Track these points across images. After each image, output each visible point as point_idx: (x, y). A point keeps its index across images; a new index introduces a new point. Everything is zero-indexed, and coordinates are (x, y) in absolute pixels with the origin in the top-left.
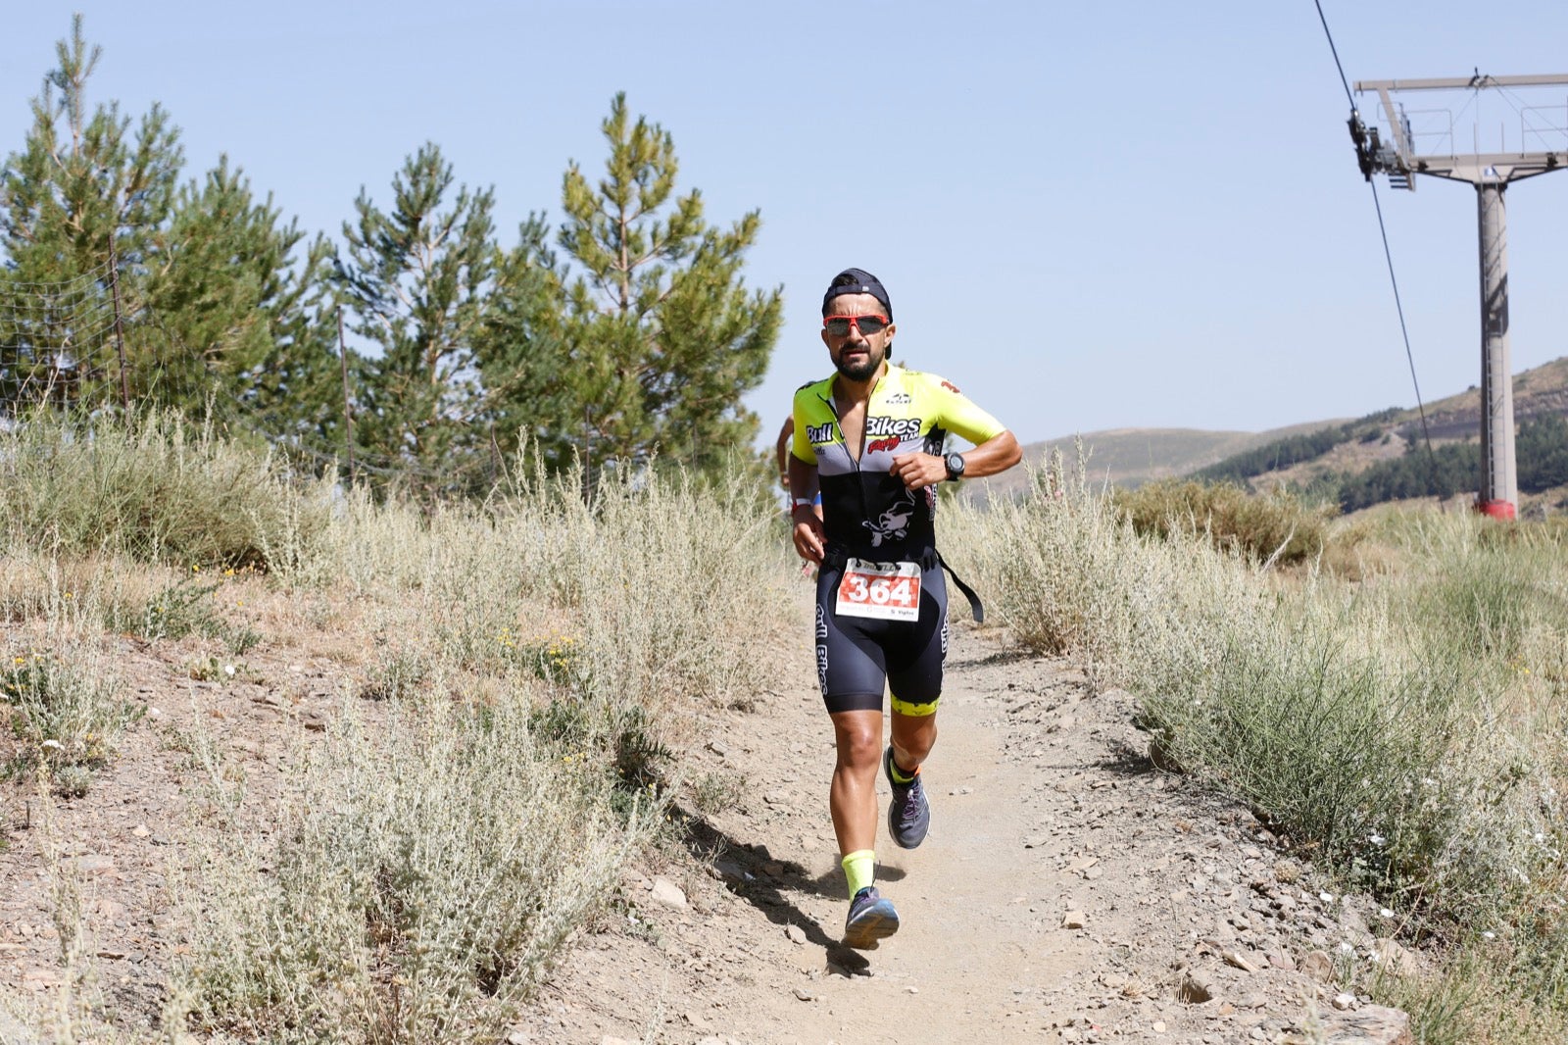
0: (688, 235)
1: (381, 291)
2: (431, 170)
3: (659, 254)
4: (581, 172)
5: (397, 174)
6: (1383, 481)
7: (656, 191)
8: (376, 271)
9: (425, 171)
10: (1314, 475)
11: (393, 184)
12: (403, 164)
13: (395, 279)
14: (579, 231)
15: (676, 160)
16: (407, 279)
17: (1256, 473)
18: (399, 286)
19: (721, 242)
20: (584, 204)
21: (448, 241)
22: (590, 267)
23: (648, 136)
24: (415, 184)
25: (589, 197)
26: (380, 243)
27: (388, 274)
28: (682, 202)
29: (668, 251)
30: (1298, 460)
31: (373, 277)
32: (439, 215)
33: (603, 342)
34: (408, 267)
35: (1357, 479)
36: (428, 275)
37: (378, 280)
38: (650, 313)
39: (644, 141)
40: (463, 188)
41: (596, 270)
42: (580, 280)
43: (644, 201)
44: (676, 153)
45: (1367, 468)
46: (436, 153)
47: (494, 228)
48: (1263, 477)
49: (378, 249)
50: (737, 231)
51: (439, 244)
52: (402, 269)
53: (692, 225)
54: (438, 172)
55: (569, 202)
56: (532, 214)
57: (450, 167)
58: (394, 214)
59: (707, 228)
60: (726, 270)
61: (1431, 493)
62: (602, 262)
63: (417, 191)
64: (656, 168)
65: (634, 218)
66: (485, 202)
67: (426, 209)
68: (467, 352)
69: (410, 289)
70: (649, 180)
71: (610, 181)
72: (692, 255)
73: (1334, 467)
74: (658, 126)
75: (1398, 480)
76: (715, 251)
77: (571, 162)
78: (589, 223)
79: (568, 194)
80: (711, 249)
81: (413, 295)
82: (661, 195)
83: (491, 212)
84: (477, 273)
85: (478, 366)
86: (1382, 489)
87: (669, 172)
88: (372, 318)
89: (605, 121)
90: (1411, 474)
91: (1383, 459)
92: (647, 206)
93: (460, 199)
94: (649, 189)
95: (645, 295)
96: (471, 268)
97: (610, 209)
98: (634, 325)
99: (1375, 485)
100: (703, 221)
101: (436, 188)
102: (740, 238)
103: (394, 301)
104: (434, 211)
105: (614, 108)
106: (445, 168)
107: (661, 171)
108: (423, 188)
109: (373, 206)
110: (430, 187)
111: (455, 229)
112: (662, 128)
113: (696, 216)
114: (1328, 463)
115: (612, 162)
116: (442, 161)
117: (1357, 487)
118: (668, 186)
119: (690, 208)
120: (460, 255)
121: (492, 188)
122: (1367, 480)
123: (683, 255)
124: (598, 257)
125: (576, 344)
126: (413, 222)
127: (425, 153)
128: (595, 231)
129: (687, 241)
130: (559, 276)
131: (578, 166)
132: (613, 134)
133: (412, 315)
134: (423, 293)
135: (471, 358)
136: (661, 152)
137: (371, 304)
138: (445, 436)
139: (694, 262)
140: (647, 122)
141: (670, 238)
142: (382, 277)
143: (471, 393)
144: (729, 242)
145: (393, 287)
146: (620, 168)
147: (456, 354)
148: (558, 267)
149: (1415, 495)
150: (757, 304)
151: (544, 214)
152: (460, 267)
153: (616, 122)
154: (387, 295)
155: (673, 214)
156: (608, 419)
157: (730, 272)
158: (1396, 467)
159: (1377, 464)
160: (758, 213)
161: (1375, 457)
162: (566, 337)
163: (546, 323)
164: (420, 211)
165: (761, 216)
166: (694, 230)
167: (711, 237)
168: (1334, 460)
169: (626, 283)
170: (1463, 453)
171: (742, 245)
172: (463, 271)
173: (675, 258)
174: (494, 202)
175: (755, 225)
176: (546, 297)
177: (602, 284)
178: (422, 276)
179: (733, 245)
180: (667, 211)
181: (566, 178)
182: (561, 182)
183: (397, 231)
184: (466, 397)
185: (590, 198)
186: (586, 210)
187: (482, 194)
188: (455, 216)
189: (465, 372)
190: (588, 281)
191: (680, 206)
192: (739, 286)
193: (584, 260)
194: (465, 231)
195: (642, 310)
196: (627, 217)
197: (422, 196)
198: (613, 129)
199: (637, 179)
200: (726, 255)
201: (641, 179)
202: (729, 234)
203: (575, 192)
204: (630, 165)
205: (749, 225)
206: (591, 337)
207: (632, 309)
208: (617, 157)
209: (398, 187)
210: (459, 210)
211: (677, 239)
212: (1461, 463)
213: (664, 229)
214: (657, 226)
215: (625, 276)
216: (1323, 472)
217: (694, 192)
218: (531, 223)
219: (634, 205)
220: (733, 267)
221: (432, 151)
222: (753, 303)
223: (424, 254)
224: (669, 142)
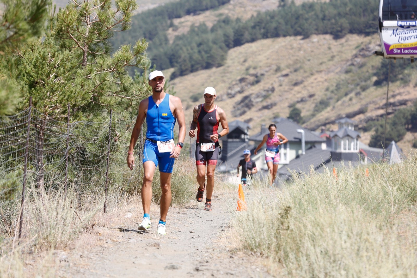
6: (263, 25)
10: (217, 19)
17: (179, 17)
30: (207, 9)
35: (246, 23)
45: (253, 16)
48: (182, 19)
61: (297, 34)
73: (230, 15)
75: (274, 25)
86: (262, 31)
90: (282, 21)
91: (264, 10)
99: (257, 28)
114: (226, 12)
117: (245, 28)
122: (252, 24)
149: (285, 36)
158: (272, 15)
159: (259, 13)
161: (258, 8)
168: (230, 10)
170: (317, 8)
212: (317, 16)
216: (223, 17)
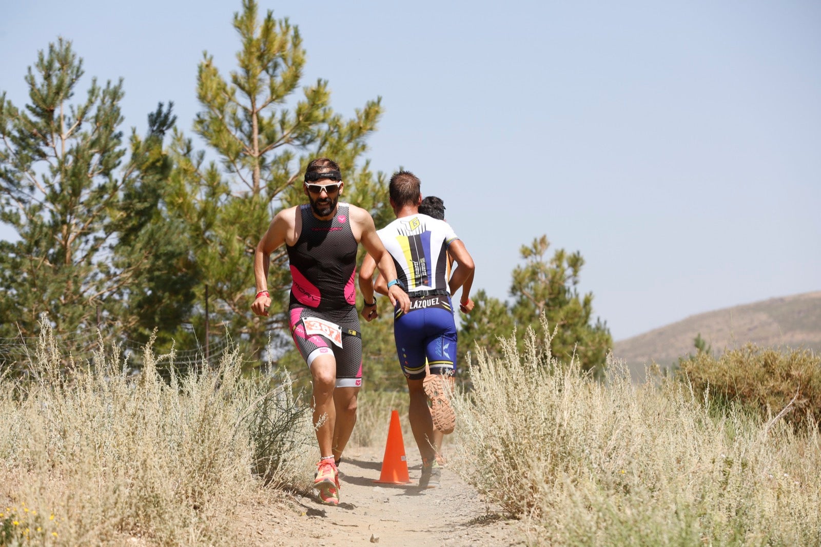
0: (316, 121)
1: (20, 179)
2: (62, 65)
3: (288, 142)
4: (215, 64)
5: (30, 69)
7: (284, 82)
8: (10, 161)
9: (57, 65)
11: (26, 78)
12: (37, 60)
13: (29, 167)
14: (214, 119)
15: (304, 53)
16: (40, 167)
18: (33, 174)
19: (345, 128)
20: (217, 94)
21: (80, 131)
22: (221, 153)
23: (277, 30)
24: (48, 77)
25: (222, 88)
26: (16, 134)
27: (23, 163)
28: (309, 92)
29: (297, 138)
31: (10, 167)
32: (71, 107)
33: (232, 224)
34: (43, 156)
36: (62, 163)
37: (13, 169)
38: (280, 195)
39: (272, 36)
40: (94, 81)
41: (228, 155)
42: (212, 166)
43: (273, 90)
44: (304, 45)
46: (67, 49)
47: (122, 119)
49: (14, 139)
50: (359, 118)
51: (72, 135)
52: (37, 157)
53: (319, 113)
54: (70, 65)
55: (203, 93)
56: (161, 105)
57: (81, 61)
58: (28, 107)
59: (332, 116)
60: (349, 155)
62: (234, 148)
63: (49, 85)
64: (285, 59)
65: (264, 107)
66: (115, 95)
67: (58, 102)
68: (101, 234)
69: (43, 176)
70: (279, 71)
71: (241, 72)
72: (318, 142)
74: (286, 21)
76: (340, 138)
77: (205, 55)
78: (222, 112)
79: (202, 85)
80: (335, 136)
81: (46, 181)
82: (291, 84)
83: (120, 103)
84: (107, 162)
85: (111, 247)
87: (297, 65)
88: (8, 204)
89: (236, 17)
92: (276, 96)
93: (92, 92)
94: (279, 80)
95: (275, 179)
96: (102, 155)
97: (242, 99)
98: (264, 207)
100: (330, 109)
101: (67, 81)
102: (362, 125)
103: (32, 188)
104: (66, 103)
105: (244, 5)
106: (76, 63)
107: (290, 63)
108: (55, 81)
109: (7, 98)
110: (61, 82)
111: (87, 120)
112: (290, 22)
113: (323, 105)
115: (242, 55)
116: (73, 56)
118: (296, 77)
119: (316, 96)
120: (93, 144)
121: (121, 81)
123: (311, 141)
124: (229, 145)
125: (209, 226)
126: (47, 113)
127: (57, 47)
128: (227, 120)
129: (314, 128)
130: (195, 162)
131: (211, 58)
132: (243, 27)
133: (46, 200)
134: (56, 181)
135: (104, 240)
136: (289, 45)
137: (8, 191)
138: (76, 315)
139: (320, 148)
140: (275, 17)
141: (298, 125)
142: (16, 166)
143: (108, 274)
144: (352, 129)
145: (27, 174)
146: (249, 60)
147: (91, 237)
148: (194, 154)
150: (378, 186)
151: (171, 105)
152: (92, 155)
153: (247, 17)
154: (23, 182)
155: (299, 103)
156: (238, 296)
157: (353, 157)
160: (379, 101)
162: (199, 218)
163: (180, 207)
164: (53, 104)
165: (382, 104)
166: (321, 118)
167: (336, 124)
169: (257, 168)
171: (364, 131)
172: (96, 158)
173: (304, 144)
174: (123, 94)
175: (377, 112)
176: (179, 182)
177: (233, 168)
178: (56, 164)
179: (357, 131)
180: (295, 100)
181: (201, 71)
182: (197, 74)
183: (30, 122)
184: (101, 276)
185: (224, 90)
186: (219, 100)
187: (112, 87)
188: (87, 107)
189: (97, 254)
190: (220, 167)
191: (307, 96)
192: (365, 169)
193: (216, 146)
194: (96, 122)
195: (271, 194)
196: (259, 105)
197: (54, 90)
198: (243, 24)
199: (267, 72)
200: (349, 141)
201: (271, 71)
202: (352, 121)
203: (209, 83)
204: (260, 58)
205: (371, 113)
206: (223, 220)
207: (263, 193)
208: (248, 51)
209: (31, 82)
210: (91, 102)
211: (306, 127)
213: (292, 118)
214: (284, 114)
215: (257, 162)
217: (319, 81)
218: (159, 112)
219: (263, 96)
220: (356, 152)
221: (64, 47)
222: (375, 185)
223: (58, 143)
224: (296, 36)
